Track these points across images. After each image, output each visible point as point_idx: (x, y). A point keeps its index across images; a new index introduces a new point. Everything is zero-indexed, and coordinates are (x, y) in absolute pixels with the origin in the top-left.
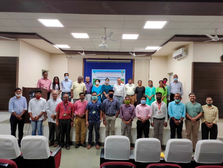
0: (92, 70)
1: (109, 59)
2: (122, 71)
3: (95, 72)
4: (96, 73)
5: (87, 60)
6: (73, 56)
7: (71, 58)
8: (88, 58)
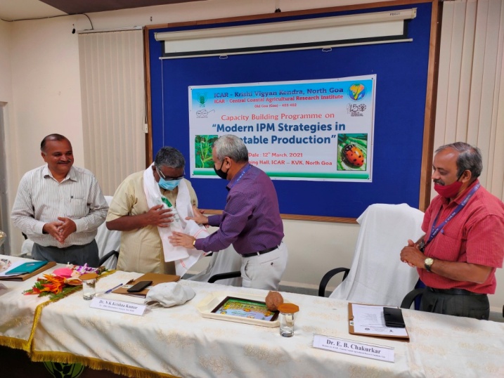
1: (279, 16)
2: (357, 84)
3: (202, 101)
4: (210, 105)
7: (92, 31)
8: (169, 25)
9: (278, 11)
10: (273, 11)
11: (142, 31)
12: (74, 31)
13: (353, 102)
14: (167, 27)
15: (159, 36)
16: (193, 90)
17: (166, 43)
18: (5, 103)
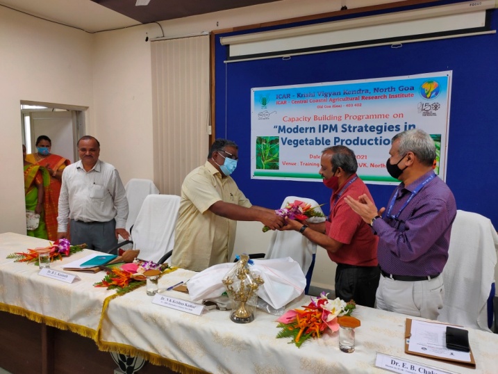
0: (253, 90)
1: (345, 14)
2: (430, 81)
3: (264, 103)
4: (271, 107)
7: (163, 39)
8: (234, 28)
9: (344, 8)
10: (338, 8)
11: (208, 37)
12: (147, 40)
13: (425, 101)
14: (232, 31)
15: (224, 41)
16: (255, 92)
17: (231, 47)
18: (87, 108)
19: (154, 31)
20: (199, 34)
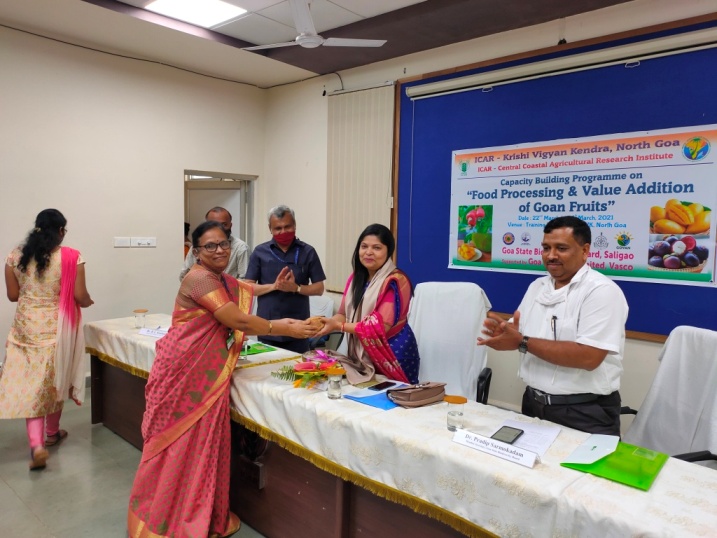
1: (564, 49)
5: (411, 91)
6: (355, 79)
7: (342, 92)
8: (424, 75)
9: (563, 42)
10: (555, 42)
11: (393, 87)
12: (324, 95)
14: (422, 79)
18: (256, 177)
19: (332, 83)
20: (383, 84)
